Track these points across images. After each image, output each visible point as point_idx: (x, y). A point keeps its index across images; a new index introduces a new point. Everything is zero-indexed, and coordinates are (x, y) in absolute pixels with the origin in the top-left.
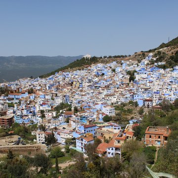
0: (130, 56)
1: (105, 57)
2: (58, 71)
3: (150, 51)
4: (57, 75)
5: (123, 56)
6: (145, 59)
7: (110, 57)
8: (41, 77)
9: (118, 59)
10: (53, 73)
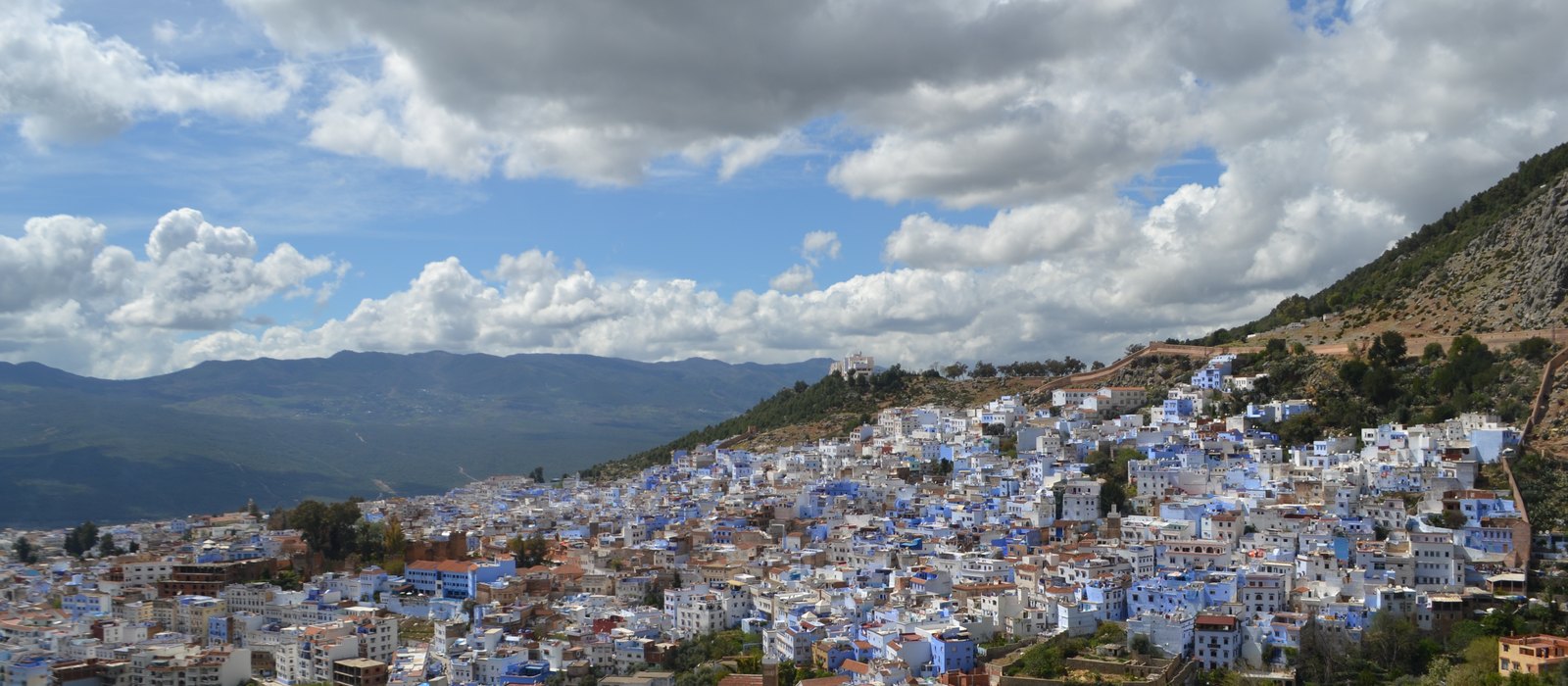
0: (1098, 366)
1: (955, 371)
2: (687, 444)
3: (1219, 339)
4: (683, 464)
5: (1056, 368)
6: (1188, 380)
7: (985, 371)
8: (592, 475)
9: (1029, 380)
10: (662, 457)
